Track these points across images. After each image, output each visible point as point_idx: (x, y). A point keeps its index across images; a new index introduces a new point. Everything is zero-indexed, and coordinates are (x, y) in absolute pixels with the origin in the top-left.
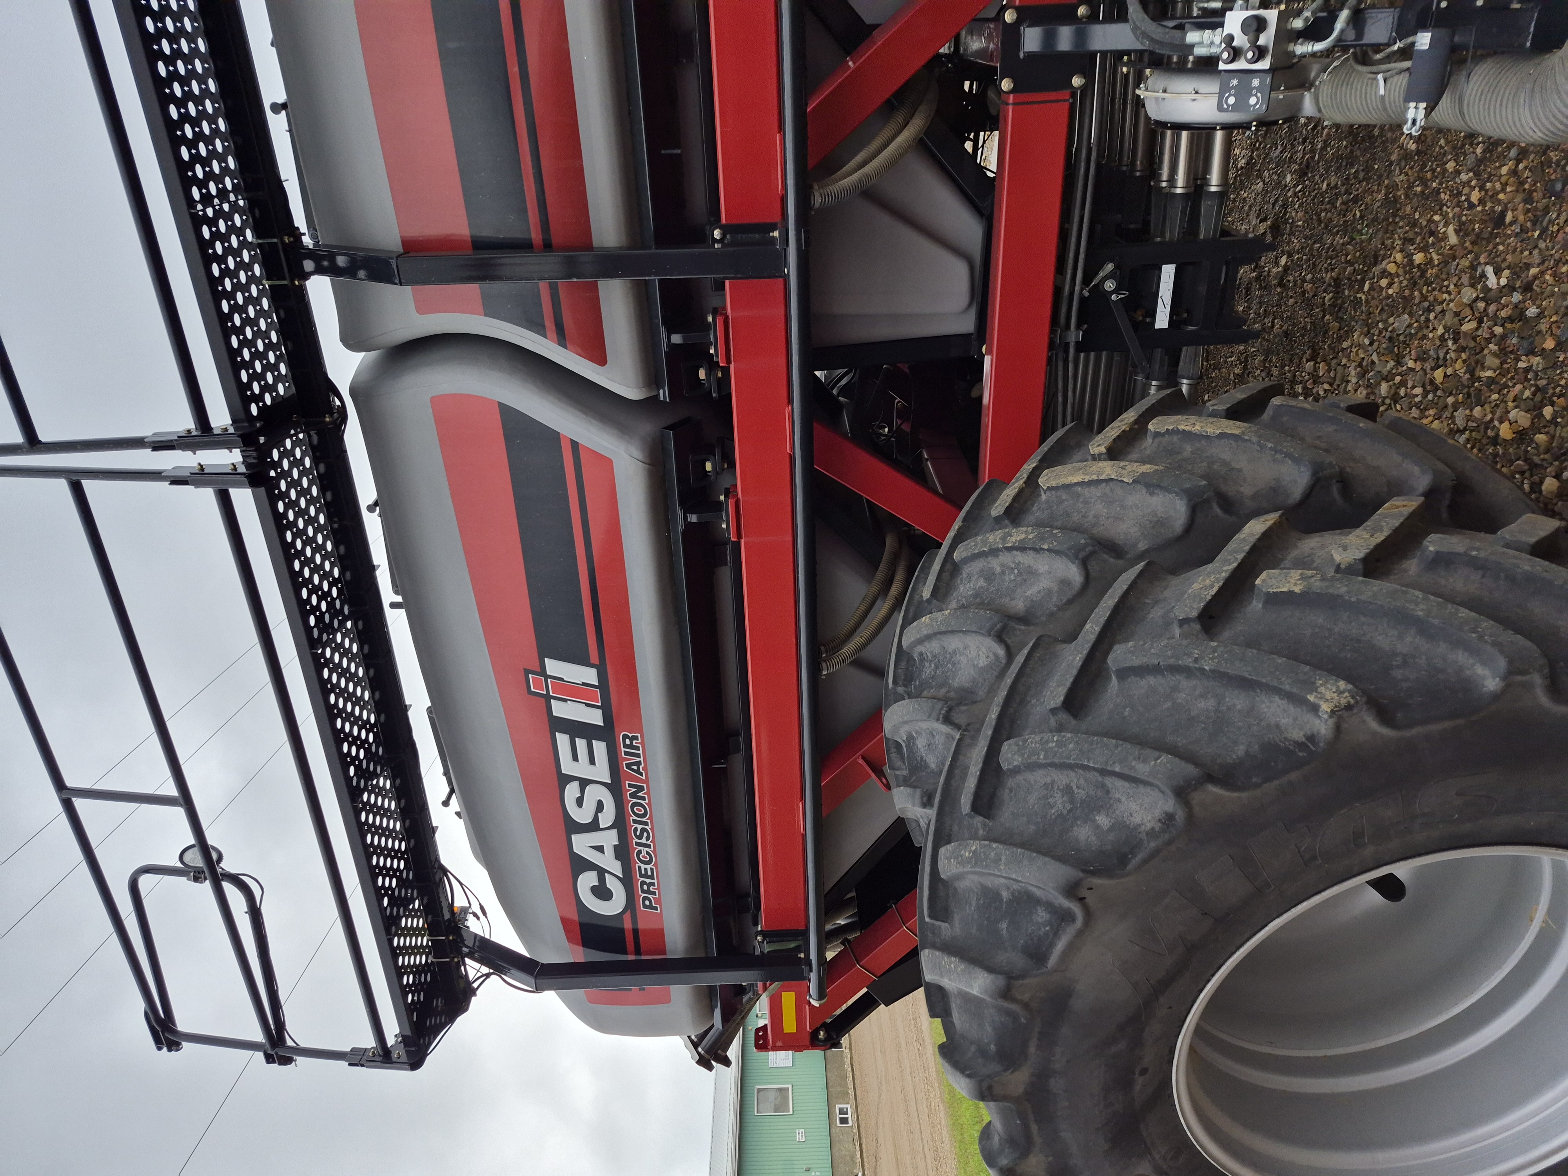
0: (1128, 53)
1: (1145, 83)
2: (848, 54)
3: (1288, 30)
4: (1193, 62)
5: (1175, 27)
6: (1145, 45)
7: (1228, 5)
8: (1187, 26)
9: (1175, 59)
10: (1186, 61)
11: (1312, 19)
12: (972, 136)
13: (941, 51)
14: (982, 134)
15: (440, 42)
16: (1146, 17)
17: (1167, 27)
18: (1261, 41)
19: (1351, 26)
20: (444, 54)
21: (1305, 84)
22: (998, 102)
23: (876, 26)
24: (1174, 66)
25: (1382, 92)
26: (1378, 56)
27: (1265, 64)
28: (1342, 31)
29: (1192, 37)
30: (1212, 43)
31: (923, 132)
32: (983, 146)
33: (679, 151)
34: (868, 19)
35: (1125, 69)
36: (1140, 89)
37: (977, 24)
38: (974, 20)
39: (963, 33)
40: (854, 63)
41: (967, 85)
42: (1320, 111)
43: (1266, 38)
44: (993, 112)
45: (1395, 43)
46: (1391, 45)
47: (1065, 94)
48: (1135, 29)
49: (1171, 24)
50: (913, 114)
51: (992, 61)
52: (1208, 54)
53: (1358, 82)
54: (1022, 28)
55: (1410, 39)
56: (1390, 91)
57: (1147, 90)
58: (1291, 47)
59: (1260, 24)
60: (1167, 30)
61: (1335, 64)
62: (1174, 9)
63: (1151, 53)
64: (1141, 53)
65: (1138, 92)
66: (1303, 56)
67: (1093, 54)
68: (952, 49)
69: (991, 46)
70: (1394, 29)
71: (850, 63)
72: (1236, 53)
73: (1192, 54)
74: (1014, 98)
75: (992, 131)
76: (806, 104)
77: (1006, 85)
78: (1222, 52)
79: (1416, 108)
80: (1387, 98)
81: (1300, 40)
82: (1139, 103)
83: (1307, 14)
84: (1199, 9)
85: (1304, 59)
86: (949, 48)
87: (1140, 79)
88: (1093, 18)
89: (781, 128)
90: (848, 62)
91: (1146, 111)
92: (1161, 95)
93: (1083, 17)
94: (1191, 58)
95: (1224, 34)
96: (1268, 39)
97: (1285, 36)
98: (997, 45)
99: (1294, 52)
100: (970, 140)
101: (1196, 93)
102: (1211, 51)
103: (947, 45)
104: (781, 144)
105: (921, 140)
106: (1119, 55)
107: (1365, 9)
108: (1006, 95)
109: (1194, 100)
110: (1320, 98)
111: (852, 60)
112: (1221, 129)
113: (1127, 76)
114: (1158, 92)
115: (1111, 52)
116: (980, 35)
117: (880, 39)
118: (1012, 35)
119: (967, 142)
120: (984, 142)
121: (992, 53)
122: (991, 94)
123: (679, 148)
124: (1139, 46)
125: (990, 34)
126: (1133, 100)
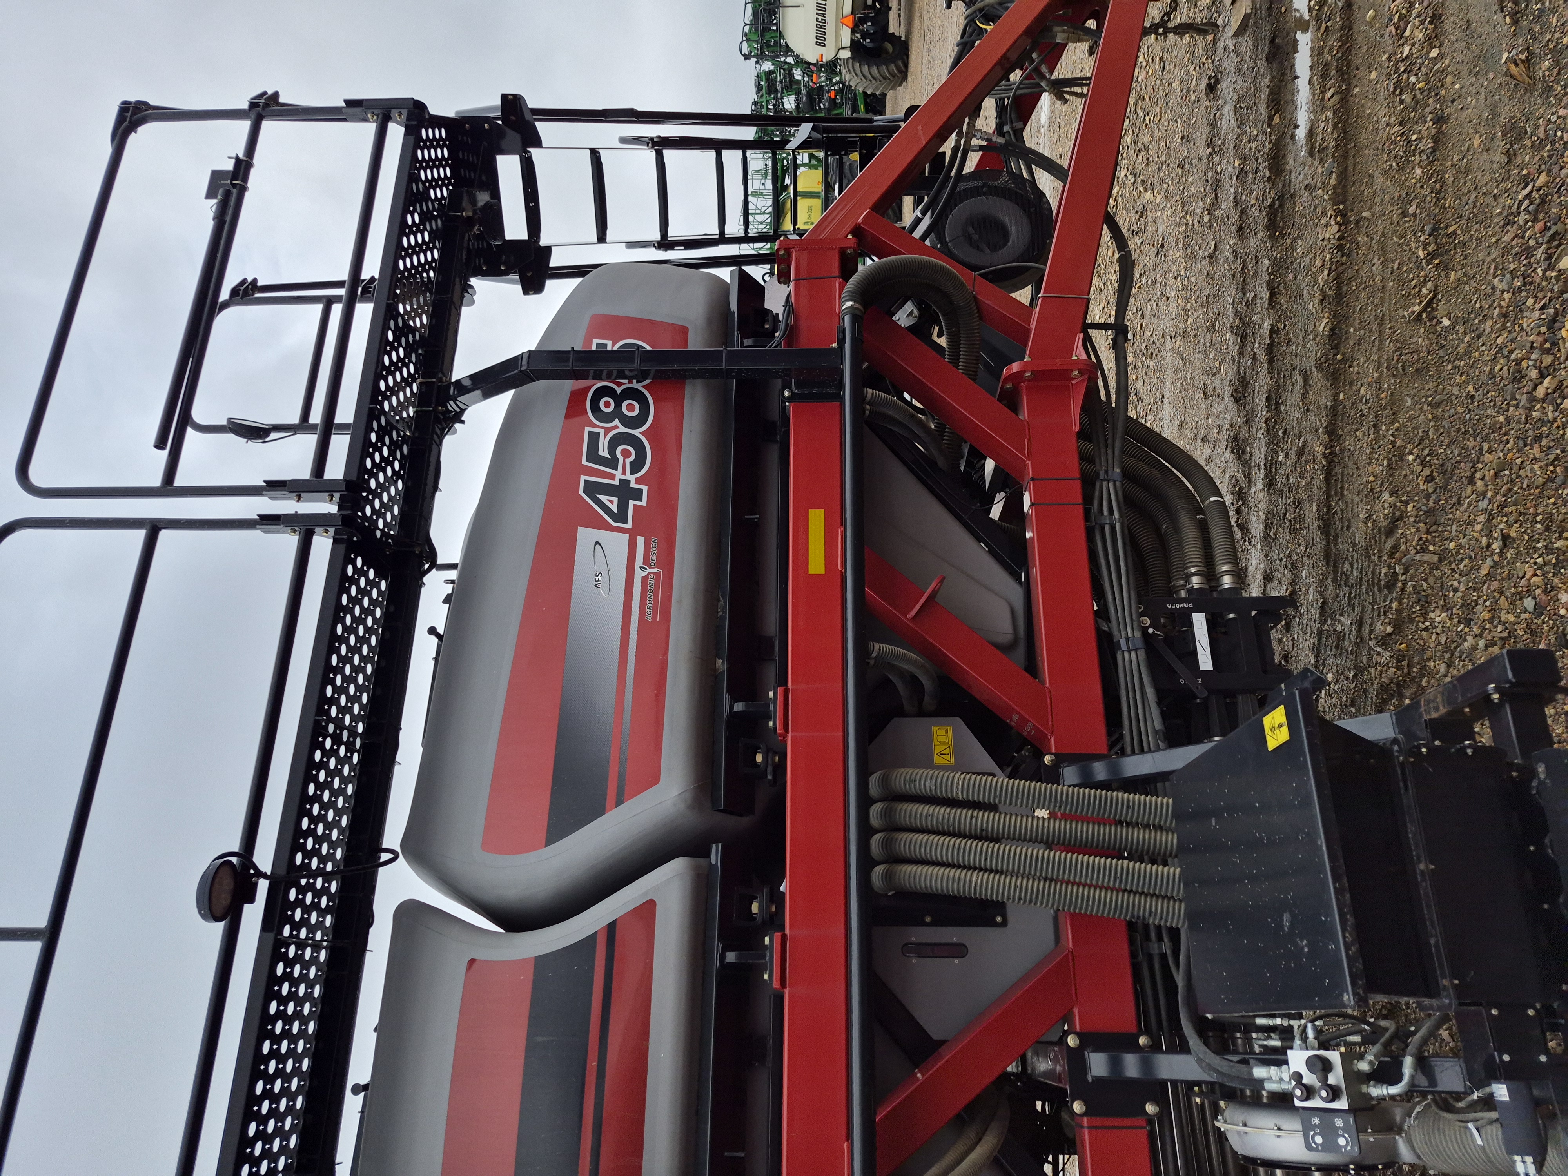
0: (1199, 1083)
1: (1222, 1115)
2: (917, 1066)
3: (1356, 1072)
4: (1268, 1097)
5: (1239, 1062)
6: (1212, 1077)
7: (1286, 1044)
8: (1251, 1061)
9: (1248, 1093)
10: (1260, 1096)
11: (1377, 1063)
12: (1050, 1158)
13: (1009, 1069)
14: (1061, 1157)
15: (530, 1036)
16: (1207, 1050)
17: (1232, 1061)
18: (1331, 1080)
19: (1419, 1071)
20: (530, 1048)
21: (1395, 1129)
22: (1073, 1124)
23: (942, 1043)
24: (1248, 1099)
25: (1479, 1142)
26: (1460, 1105)
27: (1342, 1104)
28: (1412, 1077)
29: (1259, 1072)
30: (1281, 1080)
31: (997, 1150)
32: (1063, 1169)
33: (742, 1155)
34: (935, 1036)
35: (1198, 1100)
36: (1218, 1121)
37: (1042, 1046)
38: (1038, 1042)
39: (1029, 1054)
40: (923, 1075)
41: (1039, 1105)
42: (1419, 1157)
43: (1336, 1077)
44: (1070, 1136)
45: (1473, 1092)
46: (1469, 1094)
47: (1141, 1121)
48: (1199, 1061)
49: (1235, 1058)
50: (986, 1130)
51: (1061, 1083)
52: (1280, 1090)
53: (1449, 1130)
54: (1086, 1053)
55: (1487, 1090)
56: (1487, 1140)
57: (1225, 1122)
58: (1364, 1089)
59: (1325, 1066)
60: (1232, 1064)
61: (1418, 1109)
62: (1235, 1044)
63: (1222, 1085)
64: (1211, 1084)
65: (1217, 1124)
66: (1382, 1099)
67: (1163, 1084)
68: (1020, 1069)
69: (1058, 1068)
70: (1466, 1078)
71: (919, 1075)
72: (1309, 1092)
73: (1264, 1089)
74: (1088, 1122)
75: (1070, 1154)
76: (875, 1113)
77: (1078, 1107)
78: (1294, 1088)
79: (1523, 1162)
80: (1486, 1147)
81: (1372, 1083)
82: (1221, 1137)
83: (1369, 1057)
84: (1261, 1046)
85: (1383, 1102)
86: (1017, 1067)
87: (1216, 1111)
88: (1156, 1047)
89: (849, 1137)
90: (916, 1074)
91: (1231, 1146)
92: (1241, 1128)
93: (1145, 1046)
94: (1264, 1093)
95: (1291, 1072)
96: (1338, 1078)
97: (1353, 1077)
98: (1064, 1068)
99: (1369, 1094)
100: (1049, 1162)
101: (1279, 1129)
102: (1283, 1087)
103: (1014, 1064)
104: (848, 1151)
105: (995, 1158)
106: (1190, 1085)
107: (1429, 1057)
108: (1079, 1118)
109: (1279, 1136)
110: (1415, 1145)
111: (920, 1071)
112: (1318, 1170)
113: (1202, 1106)
114: (1238, 1125)
115: (1182, 1081)
116: (1046, 1056)
117: (947, 1055)
118: (1077, 1060)
119: (1046, 1165)
120: (1064, 1164)
121: (1060, 1075)
122: (1064, 1115)
123: (743, 1150)
124: (1208, 1078)
125: (1055, 1056)
126: (1214, 1133)
